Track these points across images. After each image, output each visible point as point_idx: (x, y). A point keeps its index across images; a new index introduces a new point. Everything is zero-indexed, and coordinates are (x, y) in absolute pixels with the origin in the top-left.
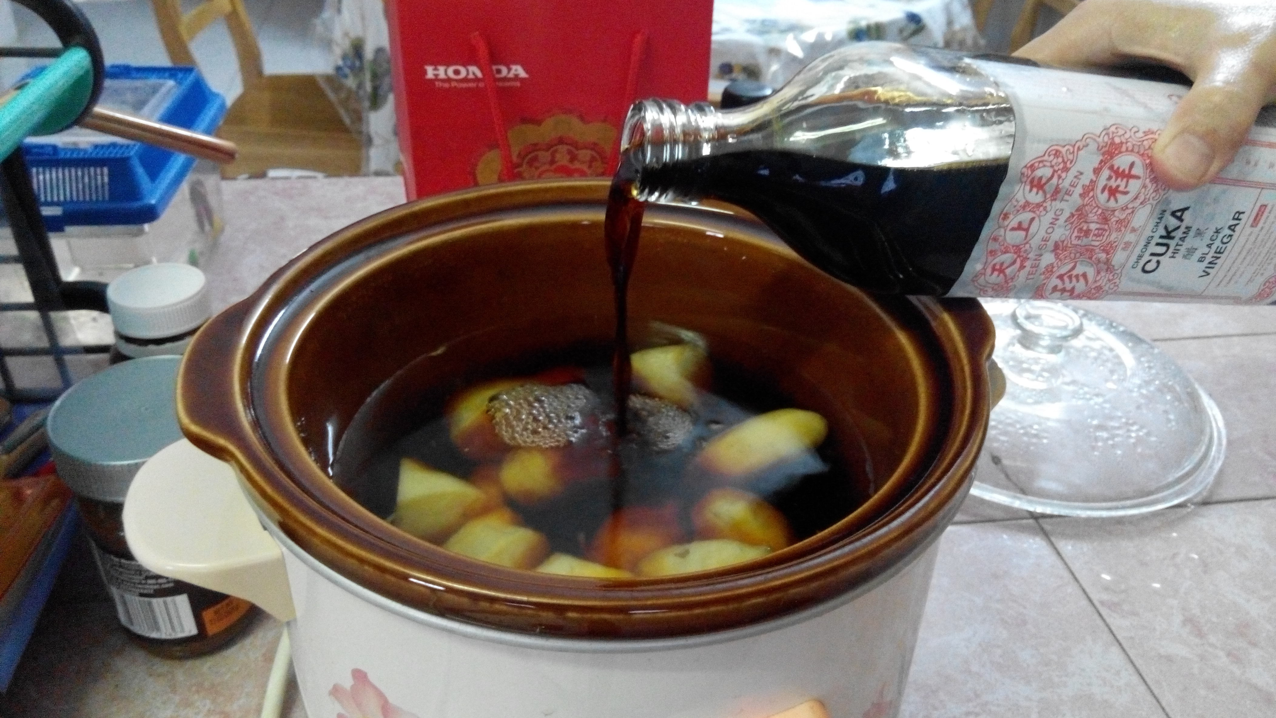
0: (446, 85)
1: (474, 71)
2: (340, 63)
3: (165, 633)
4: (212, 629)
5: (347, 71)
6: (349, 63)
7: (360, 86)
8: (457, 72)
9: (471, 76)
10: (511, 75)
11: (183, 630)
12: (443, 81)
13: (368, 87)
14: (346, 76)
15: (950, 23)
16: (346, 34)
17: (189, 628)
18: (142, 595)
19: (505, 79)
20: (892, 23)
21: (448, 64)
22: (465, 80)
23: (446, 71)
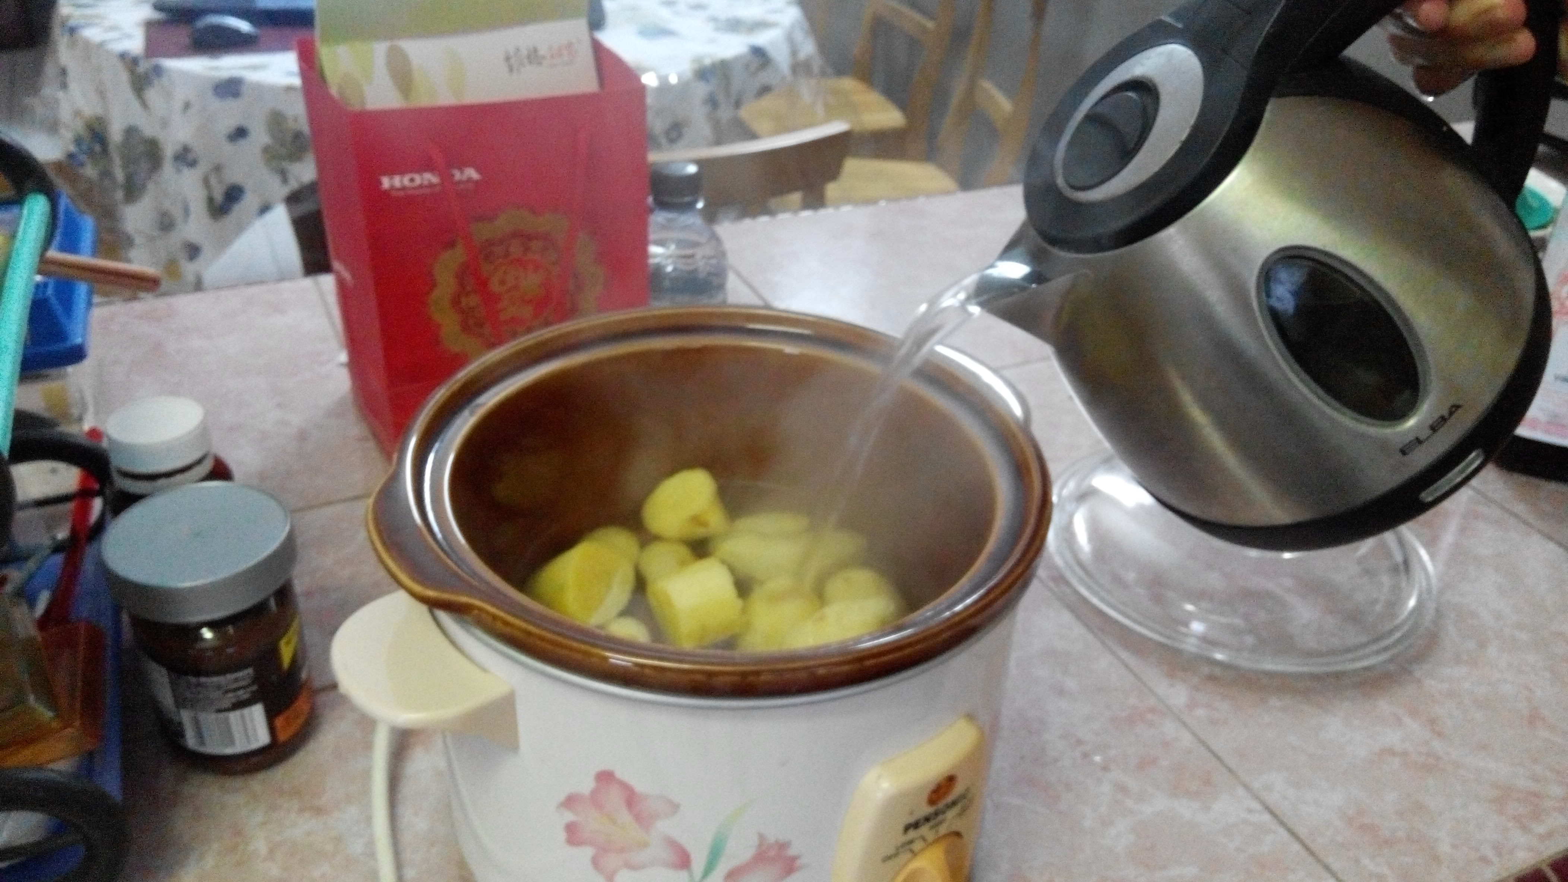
0: (402, 193)
1: (430, 178)
2: (72, 148)
3: (240, 746)
4: (282, 737)
5: (83, 157)
6: (84, 147)
7: (106, 174)
8: (412, 180)
9: (426, 183)
10: (464, 178)
11: (257, 740)
12: (399, 190)
13: (119, 175)
14: (82, 165)
15: (794, 53)
16: (77, 113)
17: (261, 737)
18: (219, 711)
19: (459, 182)
20: (737, 59)
21: (402, 173)
22: (421, 186)
23: (401, 181)
